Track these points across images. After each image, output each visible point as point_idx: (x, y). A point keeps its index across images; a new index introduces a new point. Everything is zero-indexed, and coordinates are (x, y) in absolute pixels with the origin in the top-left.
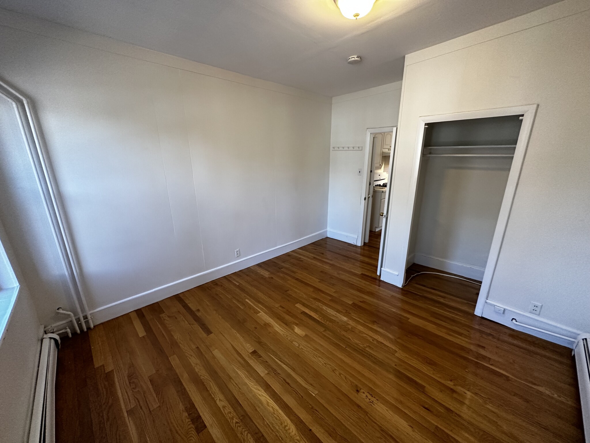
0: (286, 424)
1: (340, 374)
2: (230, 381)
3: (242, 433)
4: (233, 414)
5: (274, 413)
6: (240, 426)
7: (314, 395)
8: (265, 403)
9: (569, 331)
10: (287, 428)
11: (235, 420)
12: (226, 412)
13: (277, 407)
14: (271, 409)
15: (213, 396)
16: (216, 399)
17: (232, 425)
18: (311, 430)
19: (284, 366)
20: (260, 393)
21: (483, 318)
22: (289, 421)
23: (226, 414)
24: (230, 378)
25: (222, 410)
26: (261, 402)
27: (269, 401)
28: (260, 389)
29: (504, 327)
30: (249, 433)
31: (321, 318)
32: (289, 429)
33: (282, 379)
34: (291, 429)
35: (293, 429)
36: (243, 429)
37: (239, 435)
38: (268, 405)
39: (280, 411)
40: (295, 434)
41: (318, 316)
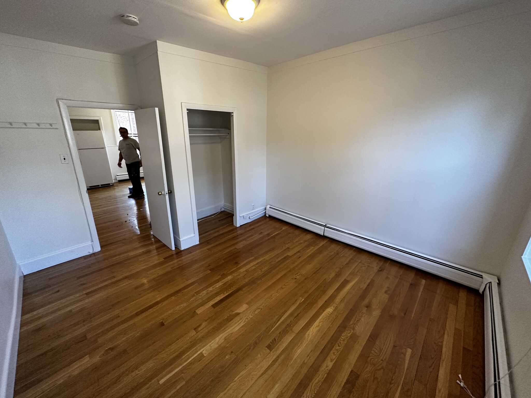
0: (327, 314)
1: (285, 285)
2: (306, 363)
3: (344, 340)
4: (334, 350)
5: (323, 321)
6: (340, 343)
7: (303, 299)
8: (317, 329)
9: (260, 210)
10: (329, 313)
11: (338, 348)
12: (334, 357)
13: (318, 321)
14: (321, 323)
15: (326, 375)
16: (327, 371)
17: (341, 349)
18: (326, 301)
19: (283, 319)
20: (310, 334)
21: (241, 226)
22: (325, 312)
23: (336, 357)
24: (304, 363)
25: (335, 361)
26: (318, 331)
27: (315, 326)
28: (307, 333)
29: (246, 224)
30: (341, 335)
31: (225, 292)
32: (329, 312)
33: (295, 319)
34: (329, 311)
35: (329, 310)
36: (341, 340)
37: (346, 342)
38: (319, 326)
39: (320, 318)
40: (331, 308)
41: (222, 295)
